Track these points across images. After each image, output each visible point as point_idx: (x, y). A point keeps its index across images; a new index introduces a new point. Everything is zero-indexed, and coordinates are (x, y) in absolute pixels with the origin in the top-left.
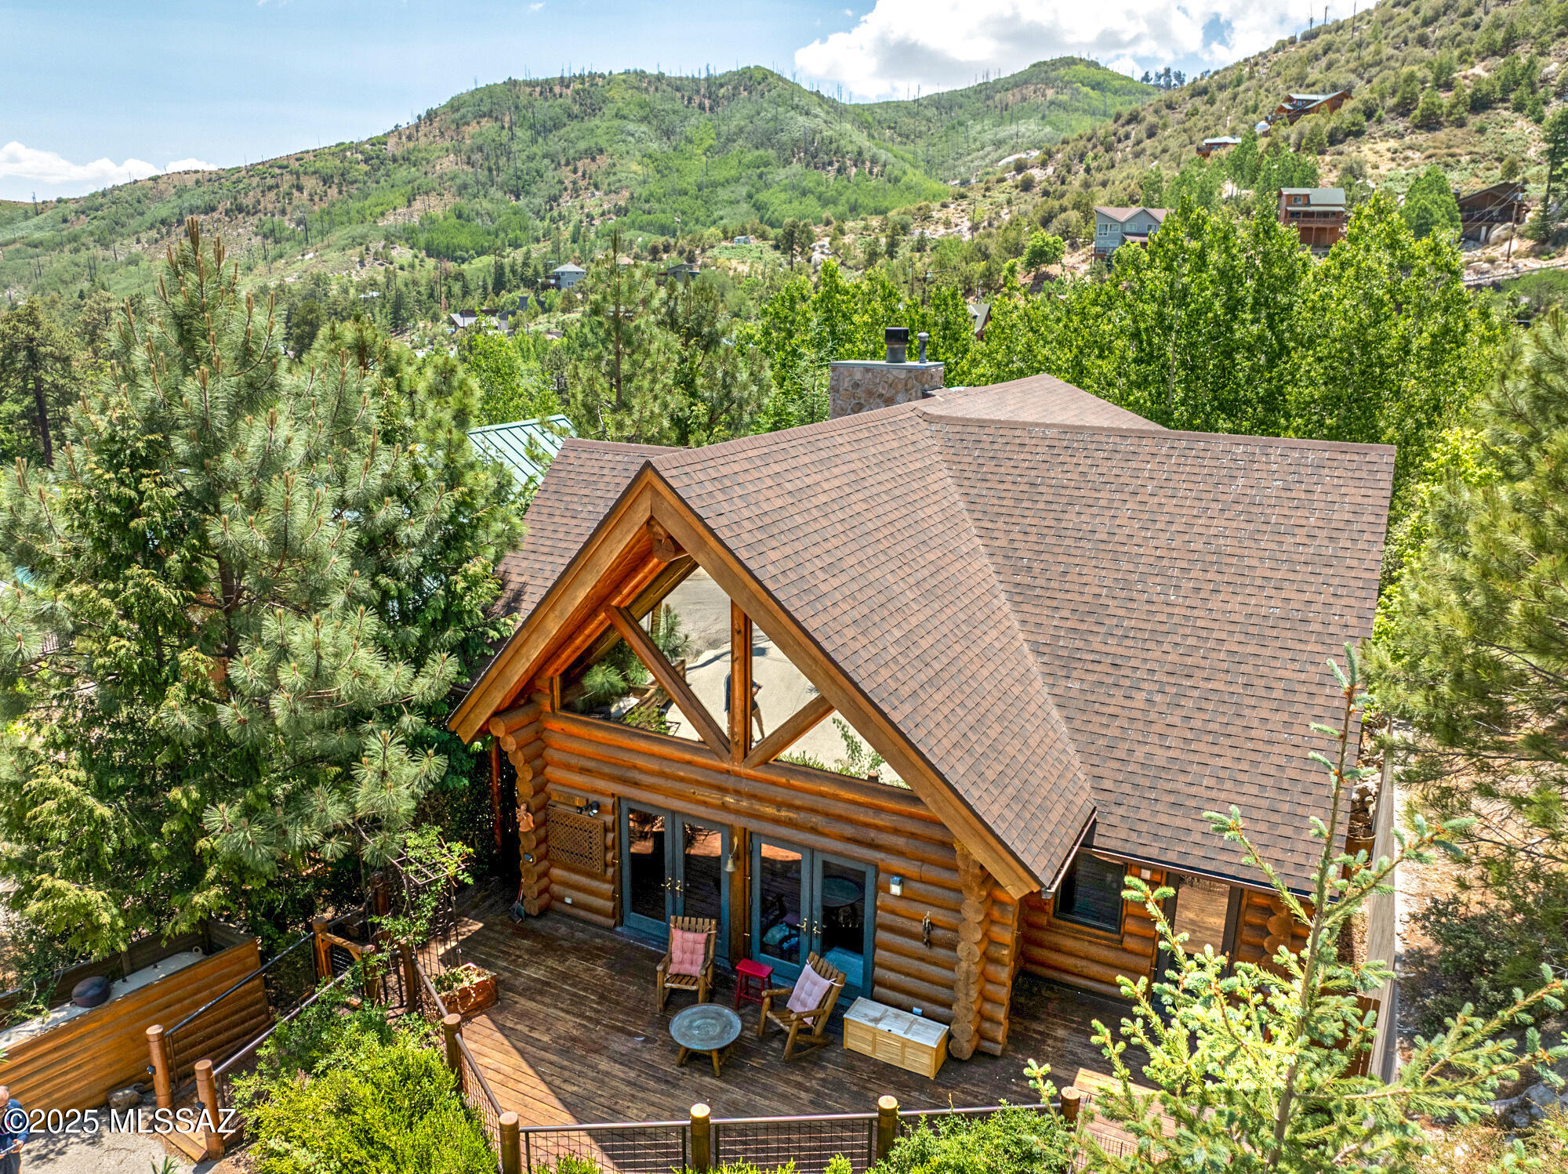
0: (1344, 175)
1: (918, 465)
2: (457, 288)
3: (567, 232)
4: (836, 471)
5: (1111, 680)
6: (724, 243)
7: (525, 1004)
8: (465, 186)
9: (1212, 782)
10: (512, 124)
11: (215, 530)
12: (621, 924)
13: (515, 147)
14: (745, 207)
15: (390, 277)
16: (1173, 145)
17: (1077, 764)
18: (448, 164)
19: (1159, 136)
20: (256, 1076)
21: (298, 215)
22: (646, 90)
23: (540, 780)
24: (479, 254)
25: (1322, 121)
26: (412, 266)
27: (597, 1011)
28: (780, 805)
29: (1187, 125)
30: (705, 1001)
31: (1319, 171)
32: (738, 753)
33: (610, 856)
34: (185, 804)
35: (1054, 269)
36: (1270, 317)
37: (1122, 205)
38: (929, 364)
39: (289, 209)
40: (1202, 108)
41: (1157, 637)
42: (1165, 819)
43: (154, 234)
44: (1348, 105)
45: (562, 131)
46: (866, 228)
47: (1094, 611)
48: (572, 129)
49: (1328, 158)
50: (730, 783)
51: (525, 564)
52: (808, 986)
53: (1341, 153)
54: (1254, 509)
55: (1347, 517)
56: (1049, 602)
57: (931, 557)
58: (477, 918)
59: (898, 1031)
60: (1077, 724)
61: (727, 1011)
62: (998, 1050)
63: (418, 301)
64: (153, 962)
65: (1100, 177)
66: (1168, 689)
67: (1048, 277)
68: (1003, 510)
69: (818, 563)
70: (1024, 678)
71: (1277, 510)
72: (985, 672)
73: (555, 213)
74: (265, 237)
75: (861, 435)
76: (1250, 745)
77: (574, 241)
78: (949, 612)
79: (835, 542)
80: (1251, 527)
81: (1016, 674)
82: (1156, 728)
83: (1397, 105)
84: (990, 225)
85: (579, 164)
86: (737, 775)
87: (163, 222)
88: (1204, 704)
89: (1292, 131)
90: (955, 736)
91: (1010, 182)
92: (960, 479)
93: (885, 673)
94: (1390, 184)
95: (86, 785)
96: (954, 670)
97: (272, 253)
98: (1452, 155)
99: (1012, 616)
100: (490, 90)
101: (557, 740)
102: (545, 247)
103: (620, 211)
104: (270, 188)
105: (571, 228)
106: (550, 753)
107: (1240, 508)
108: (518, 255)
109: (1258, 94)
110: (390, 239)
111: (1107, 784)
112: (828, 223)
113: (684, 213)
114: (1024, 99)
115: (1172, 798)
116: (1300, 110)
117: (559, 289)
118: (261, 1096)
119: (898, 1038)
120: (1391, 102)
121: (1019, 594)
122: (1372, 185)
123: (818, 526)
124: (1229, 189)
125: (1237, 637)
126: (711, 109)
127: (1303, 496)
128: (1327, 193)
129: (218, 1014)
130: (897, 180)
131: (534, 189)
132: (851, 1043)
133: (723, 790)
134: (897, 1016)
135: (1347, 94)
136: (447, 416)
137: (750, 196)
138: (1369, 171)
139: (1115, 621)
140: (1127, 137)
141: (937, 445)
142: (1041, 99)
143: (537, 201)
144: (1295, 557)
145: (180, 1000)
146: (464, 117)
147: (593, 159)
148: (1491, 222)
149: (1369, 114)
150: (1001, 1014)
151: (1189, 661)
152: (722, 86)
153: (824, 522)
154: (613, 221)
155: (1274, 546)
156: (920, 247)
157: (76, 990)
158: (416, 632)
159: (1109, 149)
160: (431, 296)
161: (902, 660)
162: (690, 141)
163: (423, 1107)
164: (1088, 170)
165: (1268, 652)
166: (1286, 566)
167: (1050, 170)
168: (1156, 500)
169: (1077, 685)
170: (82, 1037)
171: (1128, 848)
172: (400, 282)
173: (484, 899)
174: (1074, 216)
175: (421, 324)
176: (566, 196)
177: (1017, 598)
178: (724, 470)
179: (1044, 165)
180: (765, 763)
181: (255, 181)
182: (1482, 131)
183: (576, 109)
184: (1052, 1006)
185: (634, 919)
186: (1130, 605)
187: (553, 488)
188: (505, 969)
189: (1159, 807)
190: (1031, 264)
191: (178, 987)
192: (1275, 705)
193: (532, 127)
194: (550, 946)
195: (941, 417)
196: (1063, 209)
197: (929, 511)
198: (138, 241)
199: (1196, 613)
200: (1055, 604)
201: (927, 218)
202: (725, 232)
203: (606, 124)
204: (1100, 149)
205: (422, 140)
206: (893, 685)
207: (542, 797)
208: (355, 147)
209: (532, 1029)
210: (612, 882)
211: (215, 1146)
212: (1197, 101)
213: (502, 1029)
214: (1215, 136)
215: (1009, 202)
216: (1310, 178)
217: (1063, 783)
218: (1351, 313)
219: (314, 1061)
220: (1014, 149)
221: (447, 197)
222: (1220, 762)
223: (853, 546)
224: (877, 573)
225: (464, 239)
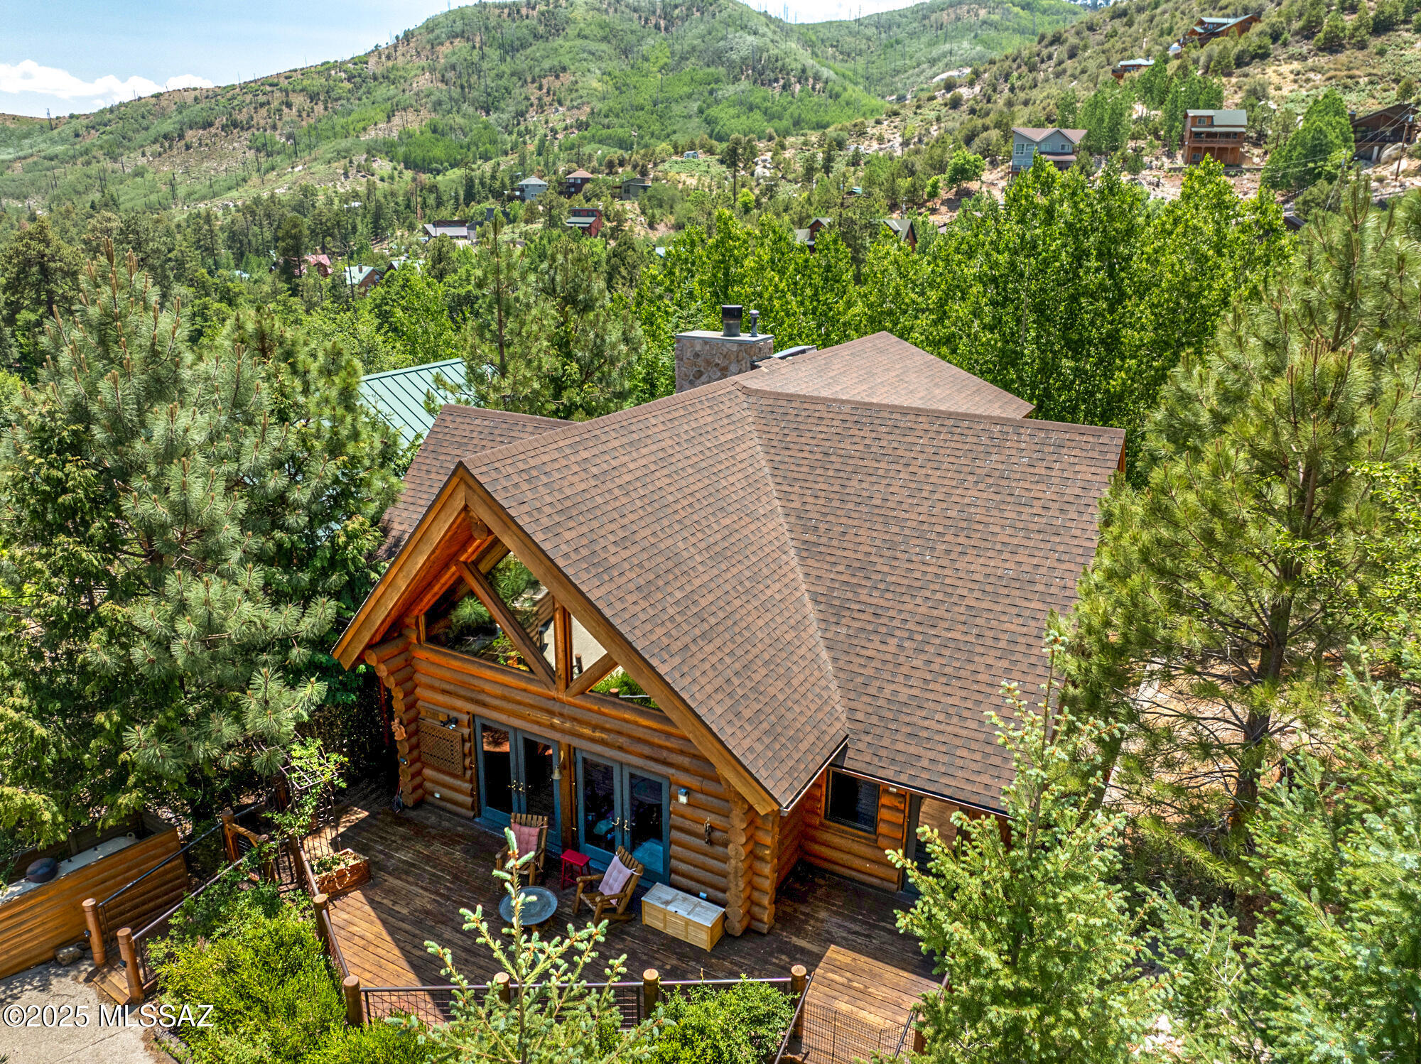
0: (1248, 97)
1: (730, 436)
2: (431, 200)
3: (532, 147)
4: (644, 451)
5: (870, 627)
6: (675, 158)
7: (393, 882)
8: (439, 103)
9: (940, 717)
10: (483, 43)
11: (127, 504)
12: (480, 815)
13: (485, 65)
14: (696, 121)
15: (371, 188)
16: (1092, 65)
17: (837, 698)
18: (423, 82)
19: (1079, 58)
20: (168, 940)
21: (287, 130)
22: (606, 11)
23: (411, 698)
24: (452, 166)
25: (1230, 44)
26: (392, 178)
27: (449, 889)
28: (595, 728)
29: (1107, 46)
30: (535, 884)
31: (1225, 93)
32: (562, 684)
33: (467, 761)
34: (108, 726)
35: (974, 185)
36: (1111, 266)
37: (1039, 125)
38: (760, 337)
39: (279, 124)
40: (1121, 30)
41: (912, 591)
42: (900, 746)
43: (157, 147)
44: (1257, 28)
45: (529, 51)
46: (805, 144)
47: (863, 568)
48: (537, 49)
49: (1234, 80)
50: (556, 708)
51: (405, 514)
52: (615, 873)
53: (1246, 75)
54: (1003, 482)
55: (1077, 492)
56: (828, 558)
57: (727, 521)
58: (364, 808)
59: (682, 912)
60: (841, 664)
61: (548, 893)
62: (765, 929)
63: (396, 211)
64: (94, 845)
65: (1022, 96)
66: (917, 637)
67: (968, 193)
68: (800, 476)
69: (612, 538)
70: (800, 626)
71: (1021, 484)
72: (761, 623)
73: (522, 128)
74: (258, 150)
75: (676, 414)
76: (976, 687)
77: (540, 154)
78: (735, 571)
79: (632, 517)
80: (998, 498)
81: (792, 622)
82: (904, 670)
83: (1303, 28)
84: (920, 141)
85: (544, 81)
86: (562, 702)
87: (165, 137)
88: (944, 651)
89: (1202, 54)
90: (719, 681)
91: (940, 100)
92: (768, 447)
93: (660, 631)
94: (1290, 105)
95: (29, 710)
96: (730, 622)
97: (264, 167)
98: (1351, 77)
99: (798, 569)
100: (461, 13)
101: (423, 666)
102: (512, 159)
103: (582, 126)
104: (262, 105)
105: (536, 142)
106: (419, 677)
107: (991, 481)
108: (487, 167)
109: (1173, 16)
110: (372, 152)
111: (860, 716)
112: (771, 139)
113: (640, 127)
114: (958, 19)
115: (908, 730)
116: (1212, 33)
117: (523, 200)
118: (171, 956)
119: (683, 918)
120: (1297, 25)
121: (807, 550)
122: (1274, 106)
123: (618, 504)
124: (1139, 110)
125: (977, 594)
126: (666, 29)
127: (1043, 471)
128: (1230, 115)
129: (141, 889)
130: (838, 96)
131: (502, 105)
132: (647, 920)
133: (552, 713)
134: (685, 900)
135: (1256, 17)
136: (334, 393)
137: (701, 111)
138: (1271, 91)
139: (880, 577)
140: (1050, 57)
141: (751, 416)
142: (973, 19)
143: (505, 116)
144: (1031, 526)
145: (114, 877)
146: (438, 37)
147: (557, 77)
148: (1384, 142)
149: (1275, 37)
150: (766, 901)
151: (935, 613)
152: (676, 7)
153: (624, 500)
154: (575, 135)
155: (1014, 515)
156: (855, 162)
157: (30, 869)
158: (305, 577)
159: (1032, 69)
160: (408, 206)
161: (678, 619)
162: (646, 59)
163: (293, 968)
164: (1012, 89)
165: (999, 608)
166: (1022, 534)
167: (977, 89)
168: (924, 471)
169: (844, 631)
170: (32, 908)
171: (870, 770)
172: (379, 195)
173: (372, 792)
174: (994, 134)
175: (399, 233)
176: (532, 112)
177: (804, 554)
178: (532, 462)
179: (971, 84)
180: (583, 693)
181: (249, 98)
182: (1381, 53)
183: (541, 29)
184: (819, 892)
185: (489, 811)
186: (894, 563)
187: (431, 448)
188: (381, 852)
189: (898, 737)
190: (953, 180)
191: (112, 867)
192: (999, 654)
193: (501, 46)
194: (420, 832)
195: (757, 391)
196: (986, 128)
197: (732, 479)
198: (144, 155)
199: (946, 572)
200: (833, 559)
201: (862, 134)
202: (675, 147)
203: (568, 44)
204: (1024, 69)
205: (400, 59)
206: (665, 641)
207: (412, 713)
208: (339, 66)
209: (395, 903)
210: (471, 781)
211: (136, 994)
212: (1117, 23)
213: (371, 902)
214: (1132, 58)
215: (938, 119)
216: (1215, 100)
217: (820, 715)
218: (1177, 267)
219: (214, 929)
220: (948, 67)
221: (423, 112)
222: (950, 700)
223: (648, 520)
224: (669, 542)
225: (438, 152)
